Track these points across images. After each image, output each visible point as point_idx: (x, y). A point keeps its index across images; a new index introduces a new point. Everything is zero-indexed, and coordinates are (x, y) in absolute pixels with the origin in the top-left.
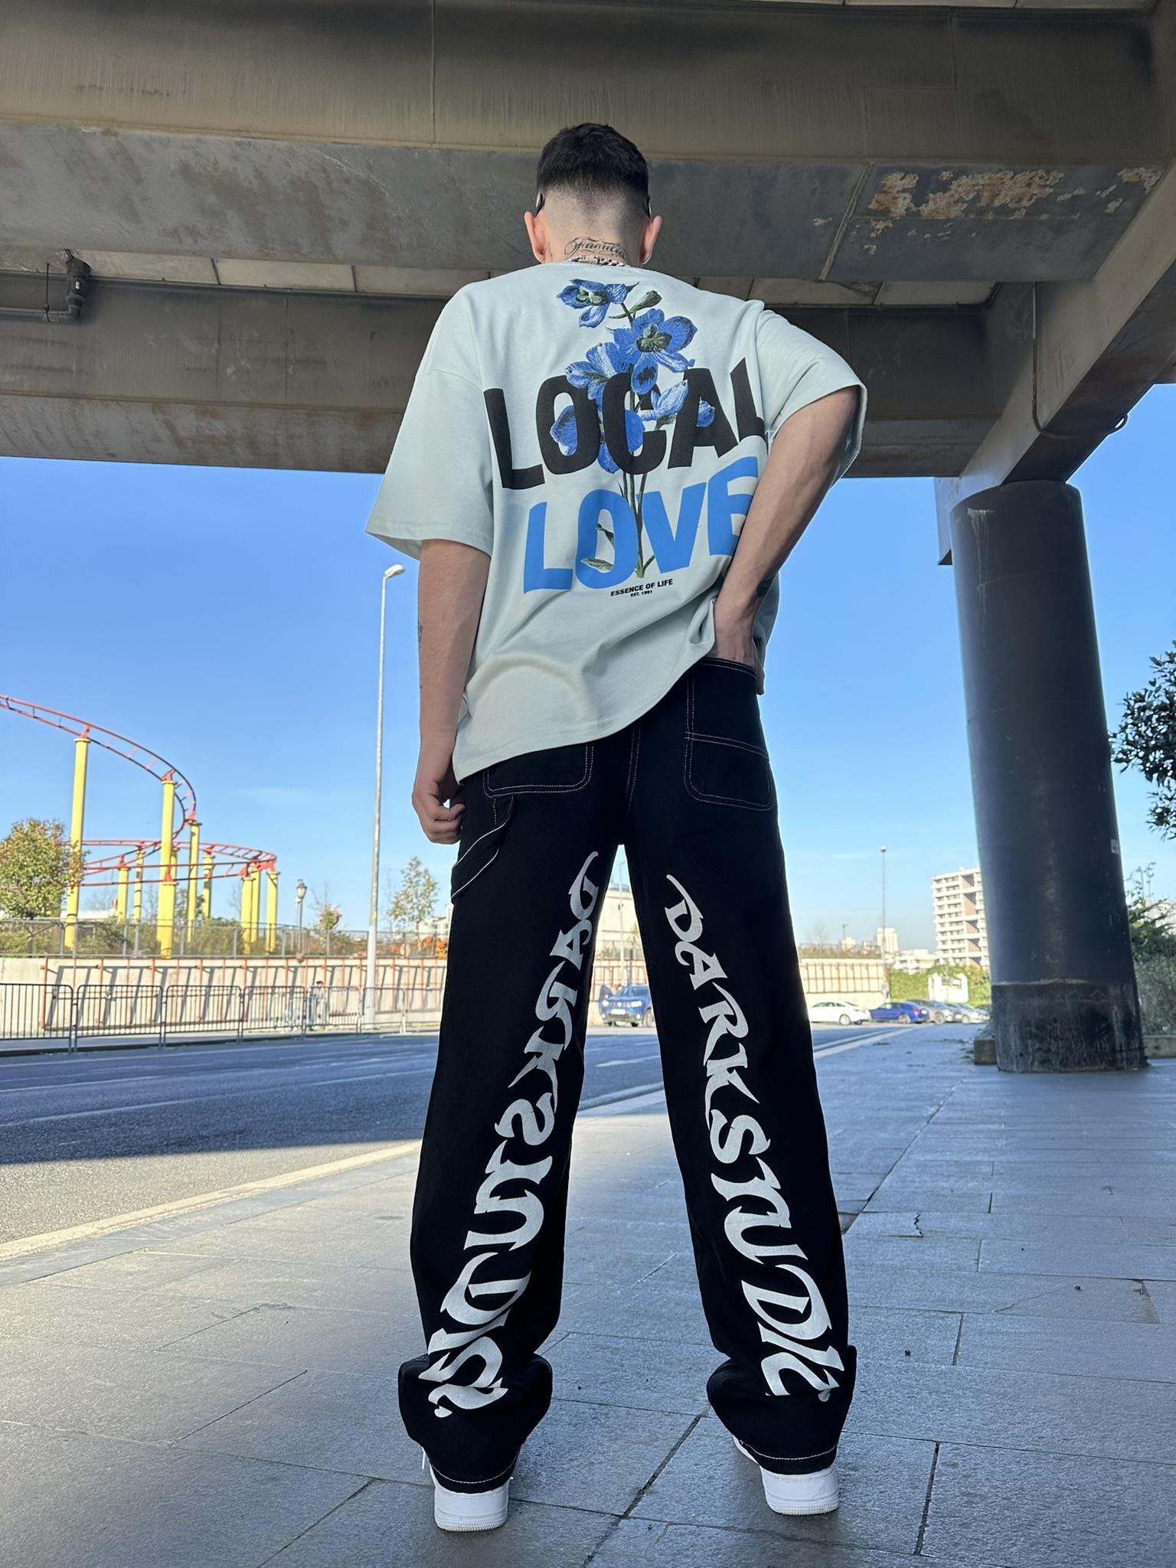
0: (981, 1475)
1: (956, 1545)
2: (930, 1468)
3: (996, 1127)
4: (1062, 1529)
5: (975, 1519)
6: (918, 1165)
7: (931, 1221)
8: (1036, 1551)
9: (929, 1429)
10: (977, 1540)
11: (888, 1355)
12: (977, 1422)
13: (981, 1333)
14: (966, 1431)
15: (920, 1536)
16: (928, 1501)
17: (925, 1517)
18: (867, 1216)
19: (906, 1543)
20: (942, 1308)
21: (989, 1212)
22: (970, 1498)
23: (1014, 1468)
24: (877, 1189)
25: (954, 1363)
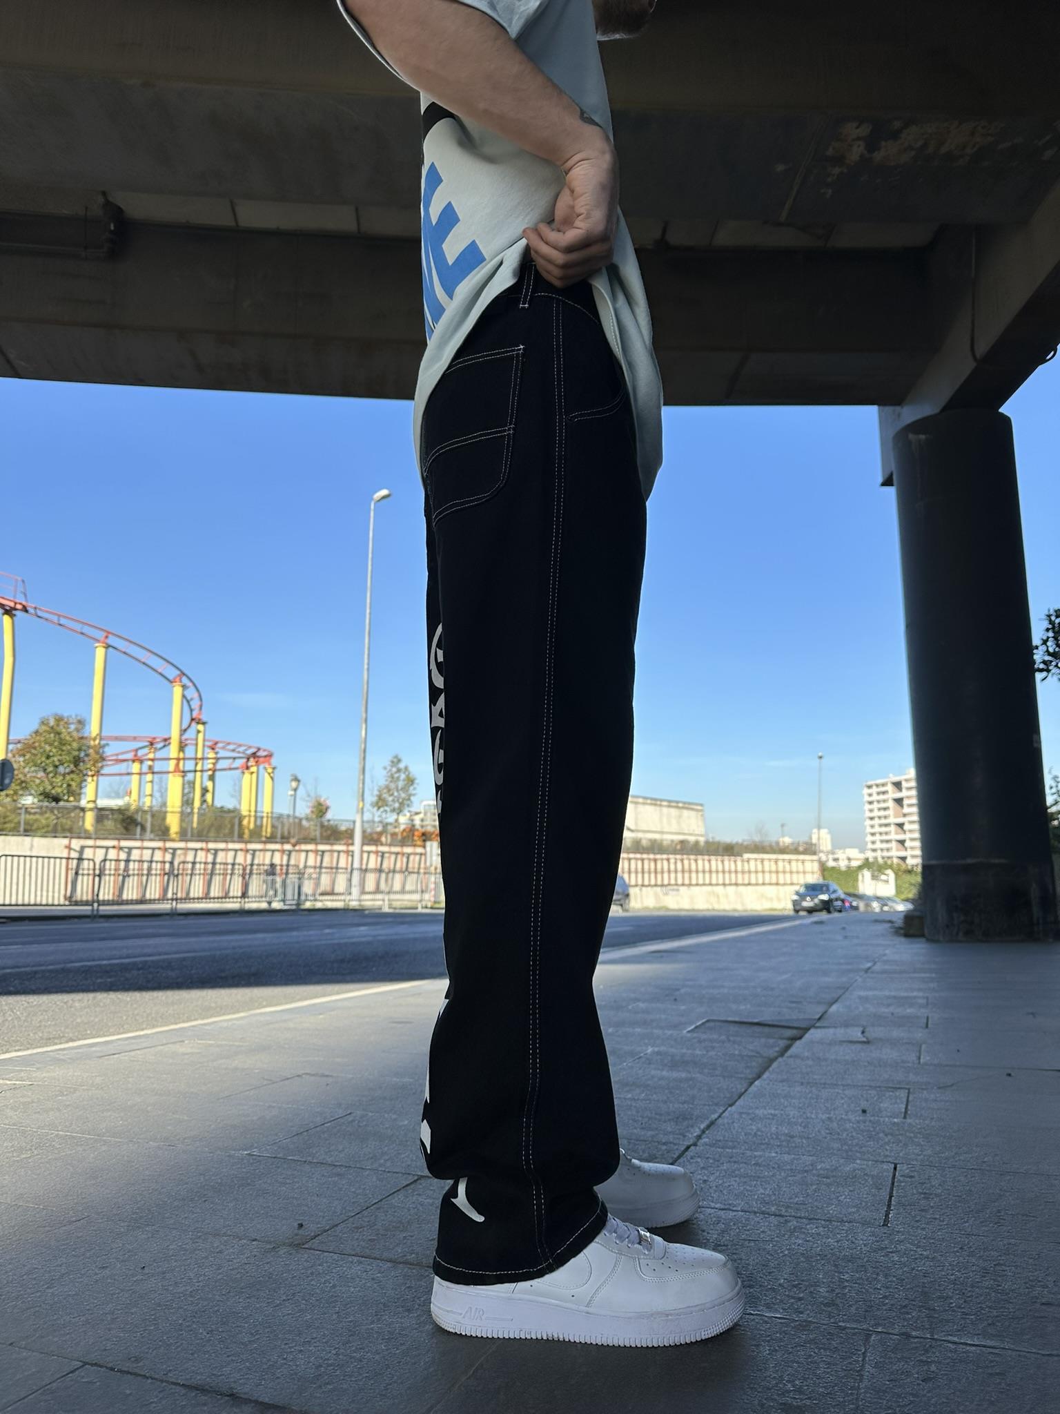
0: (935, 1182)
1: (917, 1221)
2: (890, 1178)
3: (928, 975)
4: (1007, 1214)
5: (932, 1207)
6: (860, 998)
7: (875, 1032)
8: (986, 1226)
9: (887, 1156)
10: (935, 1219)
11: (847, 1112)
12: (929, 1152)
13: (926, 1100)
14: (919, 1157)
15: (887, 1215)
16: (891, 1197)
17: (889, 1206)
18: (819, 1030)
19: (875, 1219)
20: (891, 1085)
21: (927, 1027)
22: (927, 1196)
23: (962, 1178)
24: (826, 1012)
25: (905, 1118)
